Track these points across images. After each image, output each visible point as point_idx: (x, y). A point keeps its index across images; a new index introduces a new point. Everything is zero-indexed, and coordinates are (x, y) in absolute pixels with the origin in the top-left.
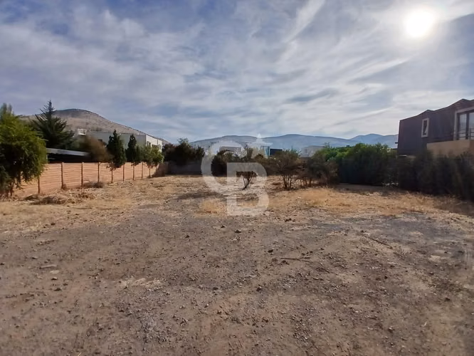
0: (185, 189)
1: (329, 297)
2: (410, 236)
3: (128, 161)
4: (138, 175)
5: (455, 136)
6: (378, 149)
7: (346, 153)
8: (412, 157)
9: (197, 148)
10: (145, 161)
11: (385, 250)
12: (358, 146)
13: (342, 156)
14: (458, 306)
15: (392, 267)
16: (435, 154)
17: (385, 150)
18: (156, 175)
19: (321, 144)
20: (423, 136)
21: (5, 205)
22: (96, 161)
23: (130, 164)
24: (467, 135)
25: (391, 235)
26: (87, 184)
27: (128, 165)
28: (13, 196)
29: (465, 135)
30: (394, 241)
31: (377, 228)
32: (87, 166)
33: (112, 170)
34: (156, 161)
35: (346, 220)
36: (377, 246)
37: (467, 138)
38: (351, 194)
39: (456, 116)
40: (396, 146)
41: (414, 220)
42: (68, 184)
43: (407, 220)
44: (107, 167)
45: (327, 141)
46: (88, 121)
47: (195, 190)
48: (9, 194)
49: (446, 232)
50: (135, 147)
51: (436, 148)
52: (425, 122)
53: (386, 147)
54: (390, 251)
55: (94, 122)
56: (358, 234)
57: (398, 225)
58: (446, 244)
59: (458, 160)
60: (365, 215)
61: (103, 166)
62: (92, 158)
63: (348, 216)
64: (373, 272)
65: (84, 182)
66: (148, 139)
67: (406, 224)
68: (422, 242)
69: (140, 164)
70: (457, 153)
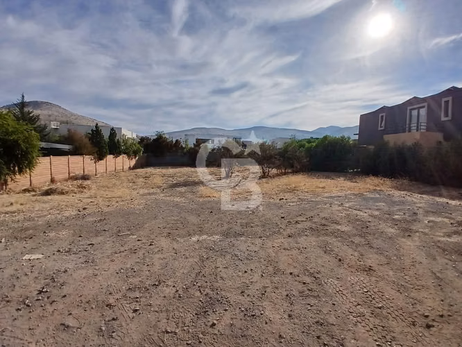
0: (171, 179)
1: (336, 237)
2: (377, 206)
3: (110, 154)
4: (119, 167)
5: (407, 129)
6: (342, 140)
7: (314, 144)
8: (372, 147)
9: (174, 140)
10: (125, 153)
11: (362, 214)
12: (325, 138)
13: (311, 147)
14: (416, 239)
15: (369, 222)
16: (391, 144)
17: (348, 141)
18: (135, 167)
19: (288, 135)
20: (380, 129)
21: (5, 198)
22: (81, 154)
23: (112, 156)
24: (418, 127)
25: (363, 205)
26: (73, 177)
27: (110, 157)
28: (8, 190)
29: (416, 128)
30: (367, 209)
31: (352, 202)
32: (74, 159)
33: (95, 163)
34: (135, 153)
35: (326, 198)
36: (355, 212)
37: (417, 131)
38: (322, 180)
39: (408, 111)
40: (357, 137)
41: (378, 196)
42: (57, 177)
43: (373, 196)
44: (91, 160)
45: (292, 133)
46: (50, 113)
47: (182, 179)
48: (4, 187)
49: (403, 203)
50: (116, 140)
51: (392, 139)
52: (382, 117)
53: (349, 138)
54: (365, 214)
55: (56, 114)
56: (339, 206)
57: (366, 199)
58: (404, 209)
59: (410, 149)
60: (339, 194)
61: (88, 159)
62: (76, 151)
63: (326, 195)
64: (358, 225)
65: (71, 175)
66: (124, 132)
67: (372, 198)
68: (386, 209)
69: (121, 156)
70: (409, 143)
